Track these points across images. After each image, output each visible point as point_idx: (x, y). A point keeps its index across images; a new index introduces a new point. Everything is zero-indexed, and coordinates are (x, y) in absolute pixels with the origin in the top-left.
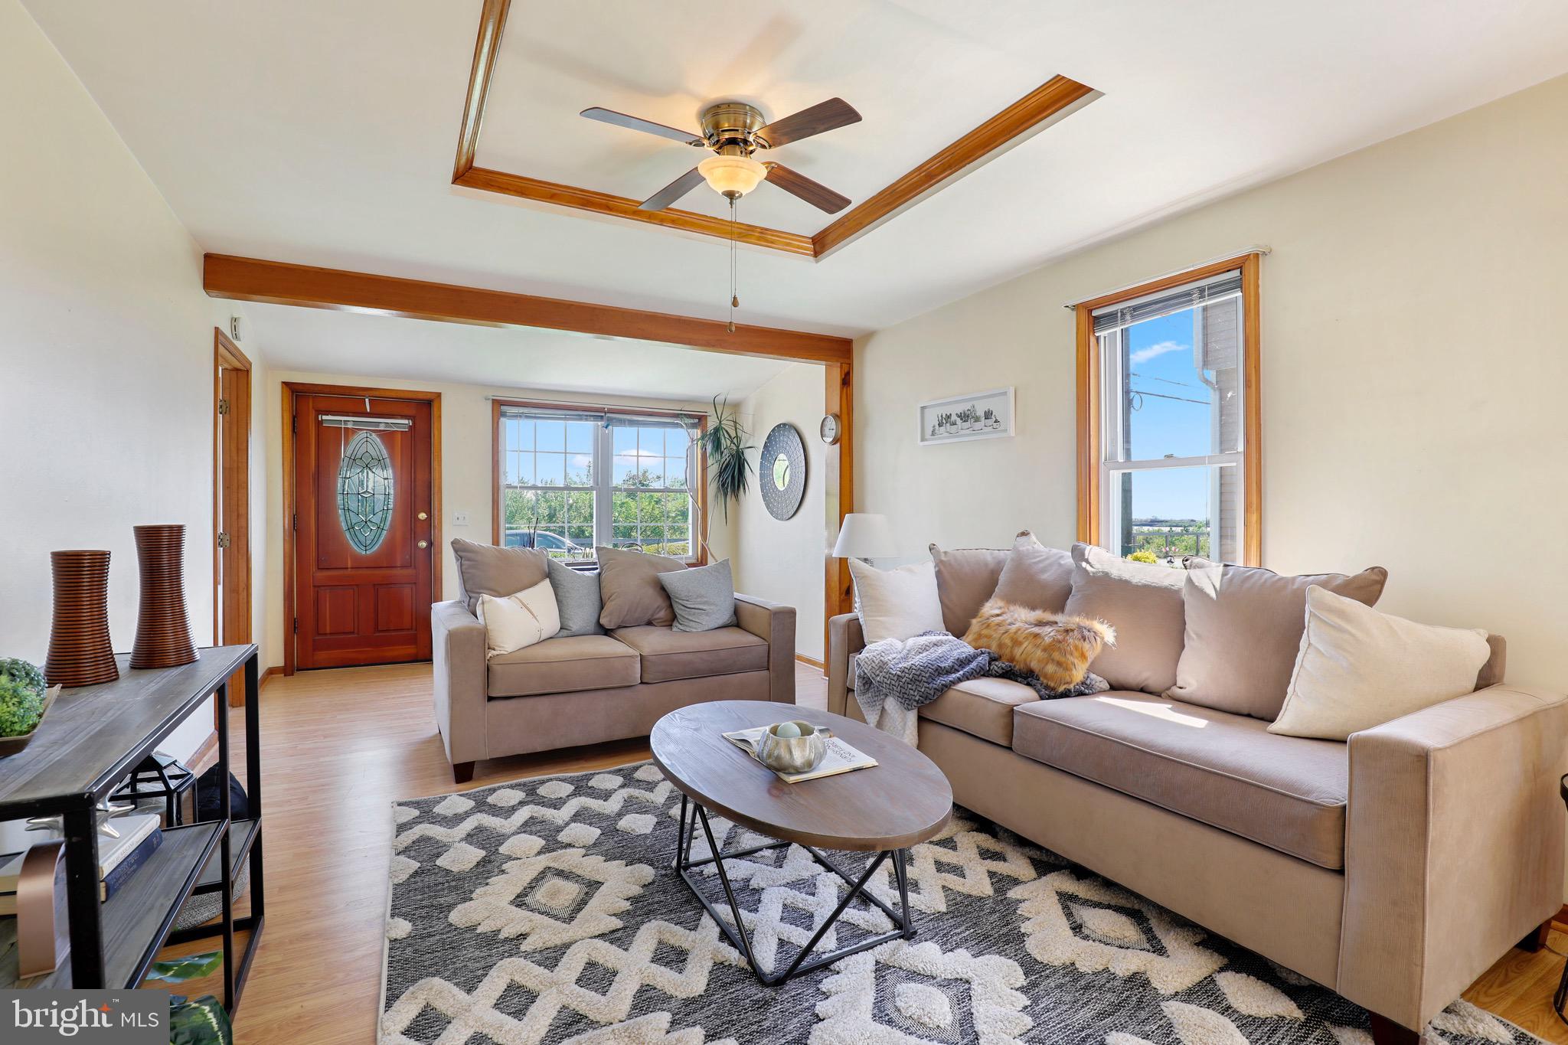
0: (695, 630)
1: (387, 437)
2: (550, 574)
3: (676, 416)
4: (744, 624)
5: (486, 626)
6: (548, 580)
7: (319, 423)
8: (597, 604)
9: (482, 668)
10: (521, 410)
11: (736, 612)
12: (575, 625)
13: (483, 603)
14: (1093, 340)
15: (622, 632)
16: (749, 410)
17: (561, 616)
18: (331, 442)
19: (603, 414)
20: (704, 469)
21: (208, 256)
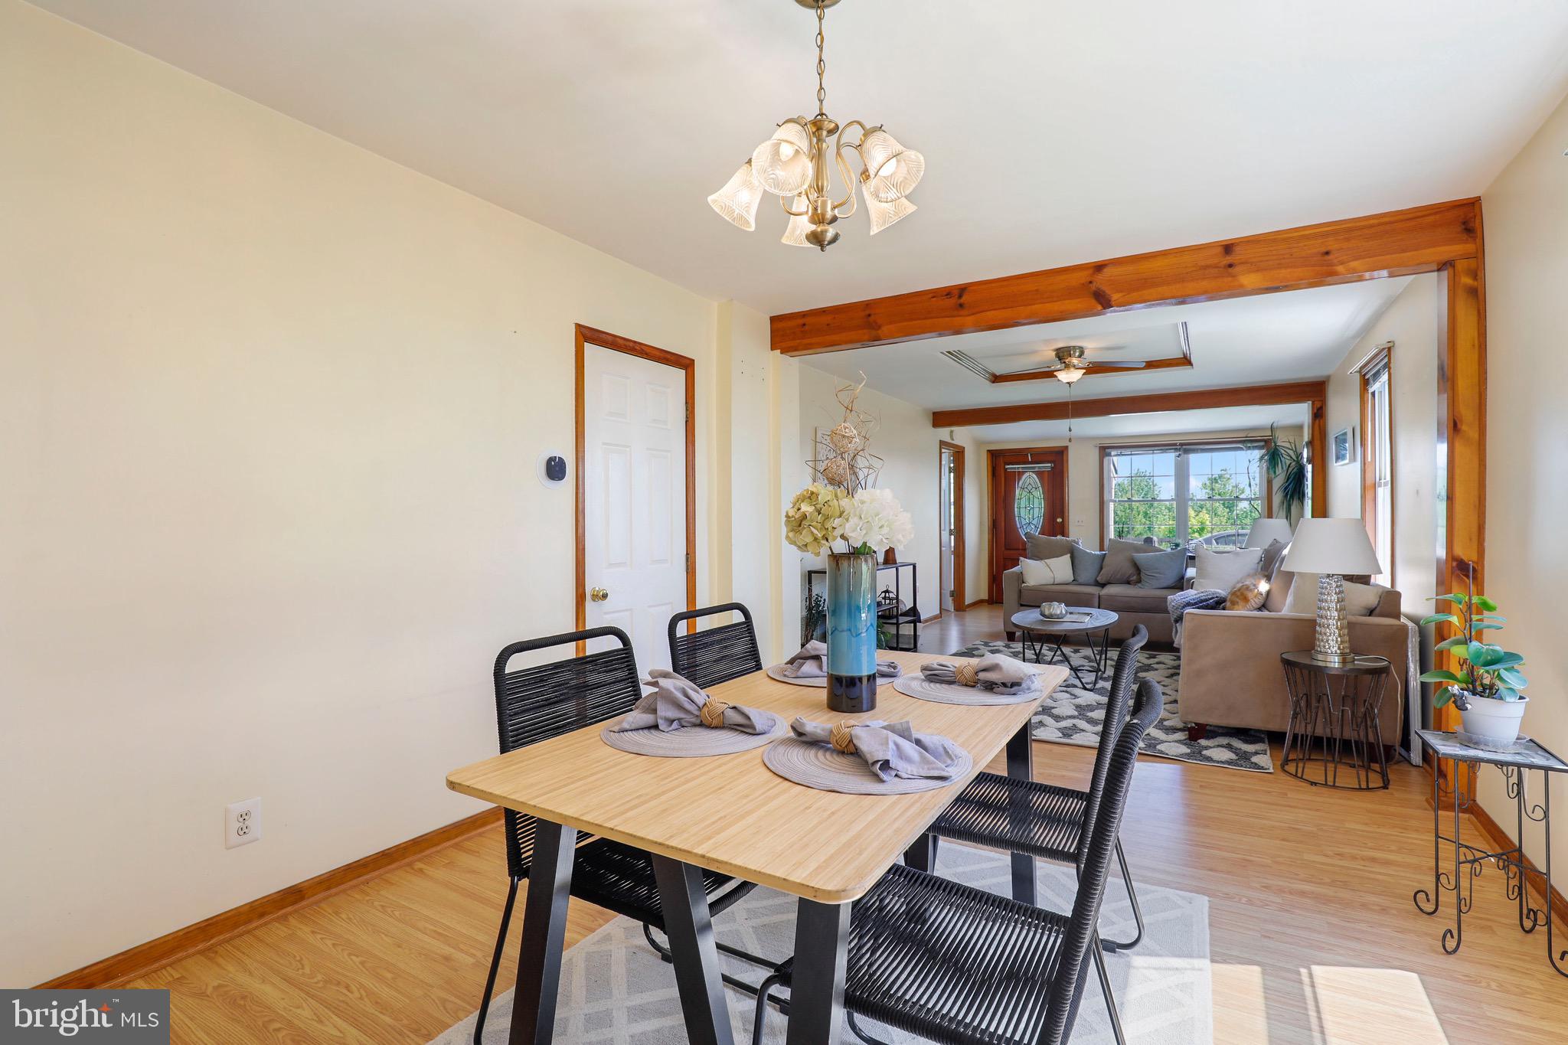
0: (1147, 588)
1: (1040, 474)
2: (1072, 552)
5: (1022, 571)
6: (1069, 555)
7: (1006, 470)
8: (1097, 569)
9: (1017, 590)
10: (1120, 450)
13: (1022, 561)
14: (1368, 396)
15: (1106, 585)
17: (1073, 575)
18: (1011, 479)
19: (1178, 447)
20: (1270, 482)
21: (934, 413)
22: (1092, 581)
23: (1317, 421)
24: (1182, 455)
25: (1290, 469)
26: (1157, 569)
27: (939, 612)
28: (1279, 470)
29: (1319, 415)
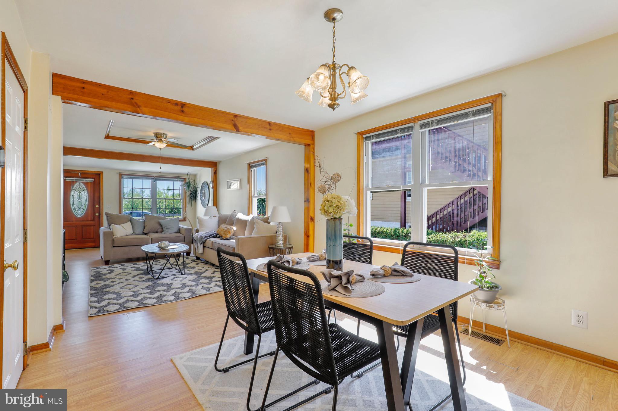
2: (131, 221)
3: (176, 178)
4: (181, 232)
5: (113, 231)
6: (130, 222)
8: (143, 227)
9: (111, 240)
10: (128, 176)
11: (179, 229)
12: (137, 232)
13: (112, 226)
14: (250, 171)
15: (149, 234)
16: (198, 176)
17: (133, 230)
18: (68, 185)
19: (153, 178)
22: (142, 233)
24: (154, 181)
25: (192, 189)
29: (215, 173)
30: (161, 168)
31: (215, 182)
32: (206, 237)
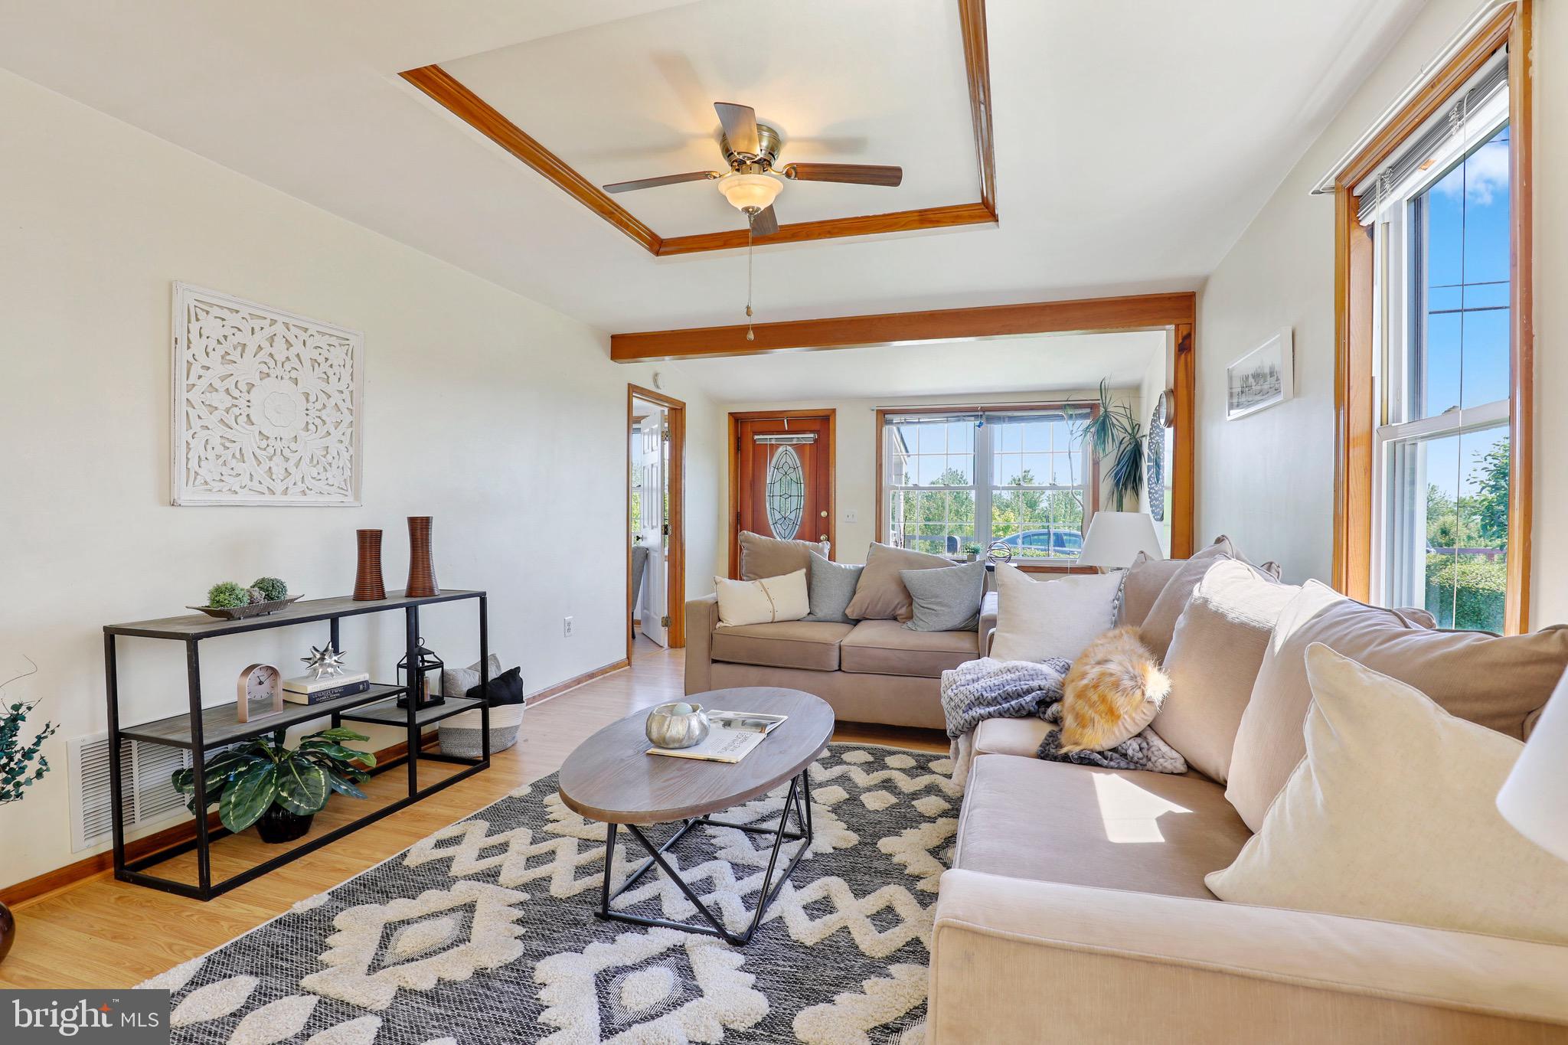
0: (921, 630)
1: (799, 448)
2: (807, 565)
5: (718, 601)
6: (804, 570)
7: (755, 441)
9: (707, 635)
11: (976, 616)
12: (822, 612)
13: (717, 583)
14: (1356, 234)
15: (863, 623)
17: (807, 603)
18: (762, 454)
19: (980, 413)
20: (1096, 464)
21: (613, 337)
22: (838, 616)
23: (1183, 356)
24: (985, 425)
25: (1123, 447)
26: (937, 597)
27: (625, 656)
28: (1109, 446)
29: (1185, 346)
30: (749, 313)
31: (1182, 392)
32: (980, 701)
